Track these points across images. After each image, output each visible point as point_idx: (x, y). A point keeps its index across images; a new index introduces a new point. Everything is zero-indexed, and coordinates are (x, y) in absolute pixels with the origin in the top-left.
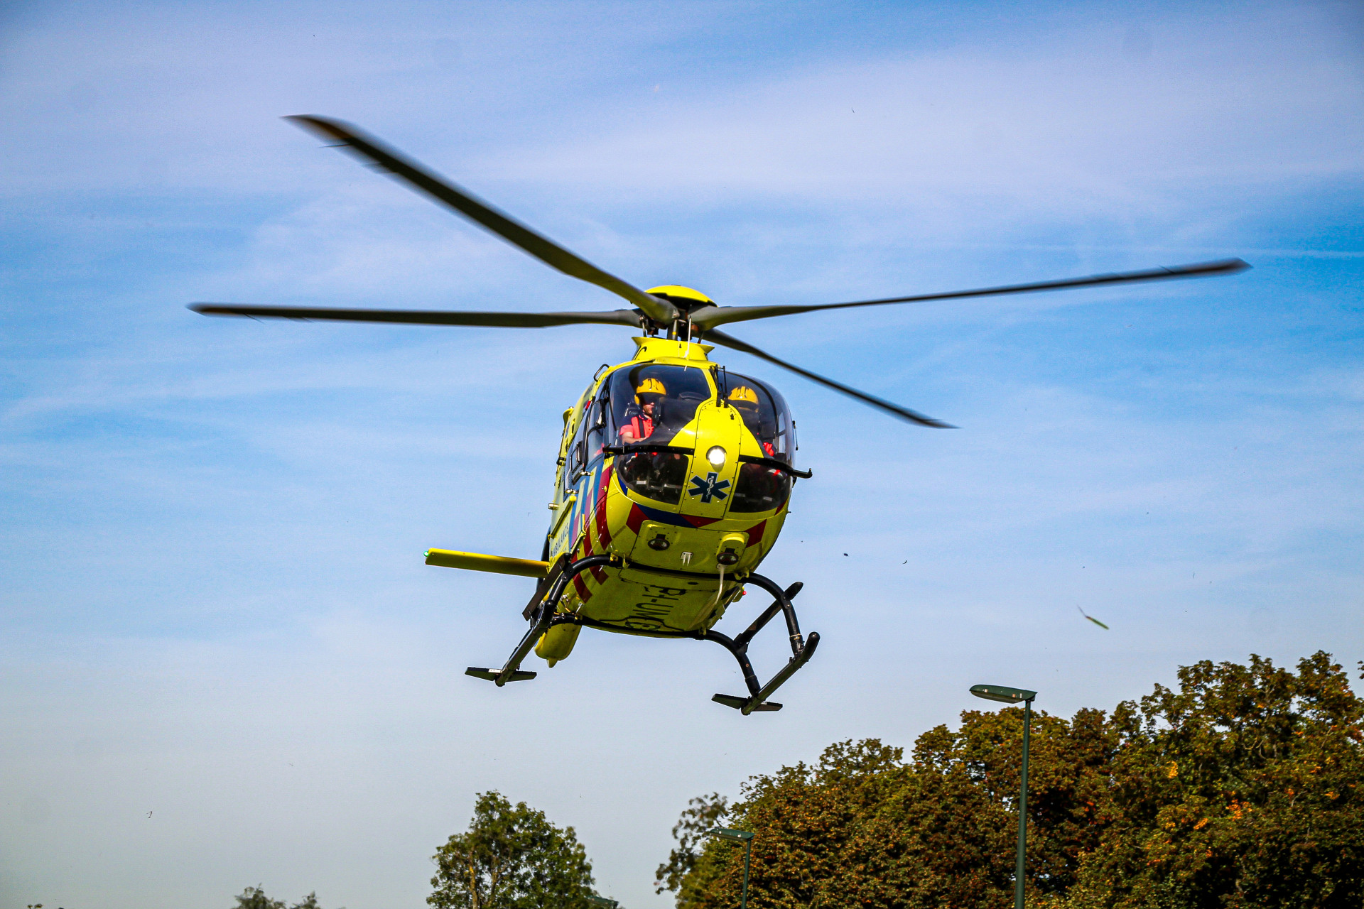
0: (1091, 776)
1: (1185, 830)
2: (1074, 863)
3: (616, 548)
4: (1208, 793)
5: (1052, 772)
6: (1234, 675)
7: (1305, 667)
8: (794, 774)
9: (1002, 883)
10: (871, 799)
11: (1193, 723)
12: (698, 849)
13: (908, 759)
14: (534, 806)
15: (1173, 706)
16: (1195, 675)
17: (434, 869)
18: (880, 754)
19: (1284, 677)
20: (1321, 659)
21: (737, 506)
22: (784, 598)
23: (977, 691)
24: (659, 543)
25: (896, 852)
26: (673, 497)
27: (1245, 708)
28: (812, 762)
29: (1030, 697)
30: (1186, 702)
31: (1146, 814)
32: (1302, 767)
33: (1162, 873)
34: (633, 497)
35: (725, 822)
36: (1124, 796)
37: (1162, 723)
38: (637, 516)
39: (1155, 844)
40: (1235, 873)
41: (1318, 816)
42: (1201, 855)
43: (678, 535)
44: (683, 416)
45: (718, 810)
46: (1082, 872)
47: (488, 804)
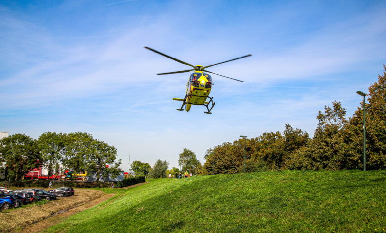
0: (253, 146)
1: (263, 151)
2: (251, 155)
3: (192, 93)
4: (266, 147)
5: (248, 145)
6: (269, 134)
7: (276, 133)
8: (219, 146)
9: (243, 158)
10: (228, 149)
11: (264, 140)
12: (209, 155)
13: (232, 144)
14: (190, 150)
15: (262, 138)
16: (264, 134)
17: (179, 157)
18: (229, 144)
19: (274, 134)
20: (278, 132)
21: (206, 88)
22: (211, 99)
23: (240, 136)
24: (197, 92)
25: (231, 155)
26: (198, 87)
27: (270, 138)
28: (221, 145)
29: (246, 137)
30: (263, 137)
31: (259, 150)
32: (276, 144)
33: (260, 156)
34: (194, 87)
35: (211, 152)
36: (256, 148)
37: (261, 140)
38: (194, 89)
39: (260, 153)
40: (268, 156)
41: (277, 149)
42: (265, 154)
43: (199, 91)
44: (199, 78)
45: (211, 150)
46: (252, 156)
47: (185, 150)
